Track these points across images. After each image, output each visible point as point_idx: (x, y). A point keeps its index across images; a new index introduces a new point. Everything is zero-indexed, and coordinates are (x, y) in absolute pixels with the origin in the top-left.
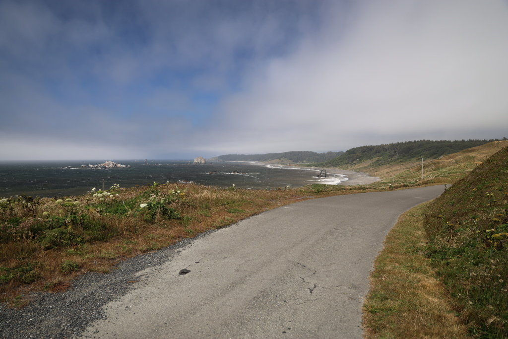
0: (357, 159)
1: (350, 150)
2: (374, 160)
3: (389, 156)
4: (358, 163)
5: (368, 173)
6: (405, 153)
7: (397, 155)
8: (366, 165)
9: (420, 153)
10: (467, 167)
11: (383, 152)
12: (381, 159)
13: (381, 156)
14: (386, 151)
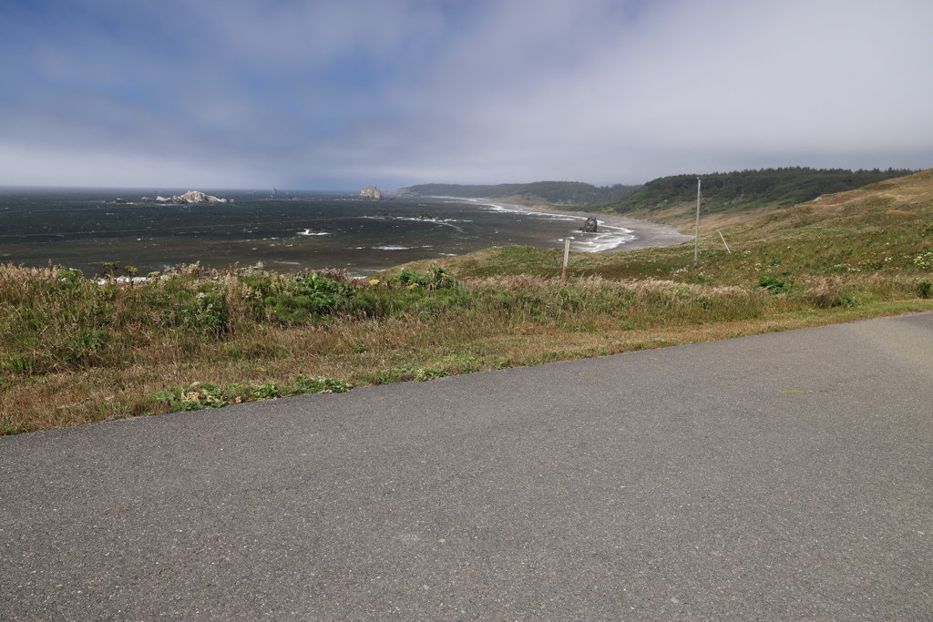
0: (664, 198)
1: (652, 182)
3: (726, 197)
4: (665, 208)
5: (679, 228)
6: (758, 192)
7: (743, 195)
8: (679, 211)
9: (787, 192)
10: (868, 221)
11: (716, 188)
12: (711, 201)
13: (711, 195)
14: (722, 186)
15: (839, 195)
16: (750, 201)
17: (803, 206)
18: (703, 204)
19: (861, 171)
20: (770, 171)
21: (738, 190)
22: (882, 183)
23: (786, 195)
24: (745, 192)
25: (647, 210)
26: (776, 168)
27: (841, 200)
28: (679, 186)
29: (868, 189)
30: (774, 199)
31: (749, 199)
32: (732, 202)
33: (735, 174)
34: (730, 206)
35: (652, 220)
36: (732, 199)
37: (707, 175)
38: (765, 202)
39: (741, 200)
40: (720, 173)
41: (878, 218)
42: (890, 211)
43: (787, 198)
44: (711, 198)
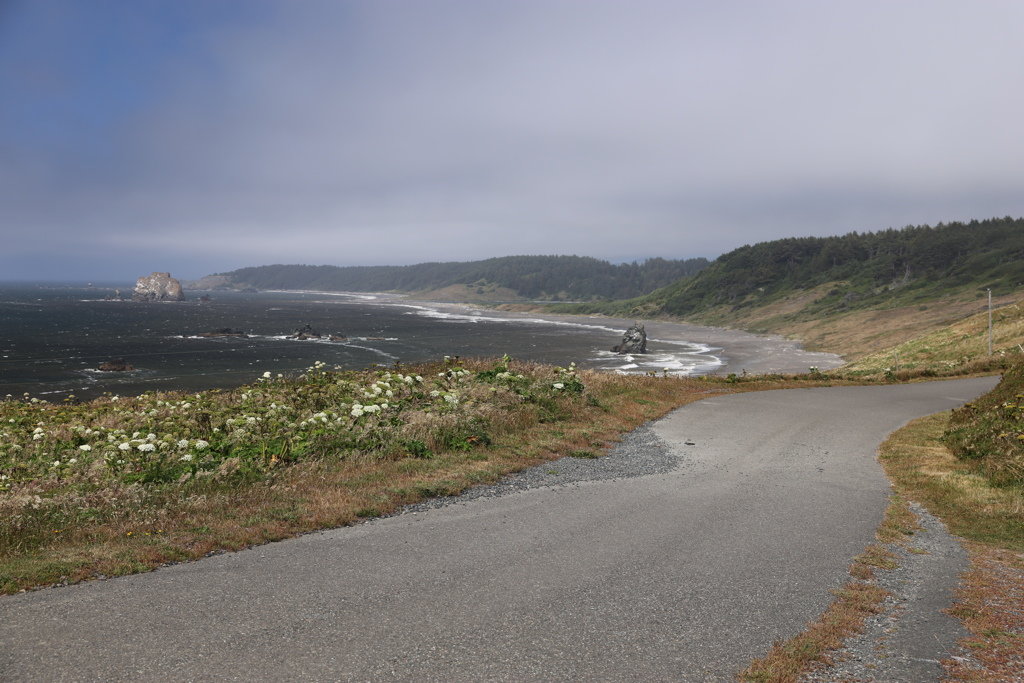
0: (758, 285)
1: (732, 254)
2: (820, 292)
3: (877, 278)
4: (763, 301)
5: (797, 339)
6: (936, 267)
7: (908, 273)
8: (792, 308)
9: (992, 266)
11: (856, 261)
12: (847, 287)
13: (845, 277)
14: (866, 257)
16: (923, 286)
18: (834, 293)
20: (956, 226)
21: (899, 263)
23: (993, 271)
24: (912, 268)
25: (726, 309)
26: (967, 222)
28: (784, 260)
30: (967, 281)
31: (922, 280)
32: (891, 288)
33: (890, 235)
34: (886, 294)
35: (741, 327)
36: (888, 282)
37: (837, 238)
38: (951, 286)
39: (905, 282)
40: (859, 234)
43: (993, 276)
44: (847, 282)
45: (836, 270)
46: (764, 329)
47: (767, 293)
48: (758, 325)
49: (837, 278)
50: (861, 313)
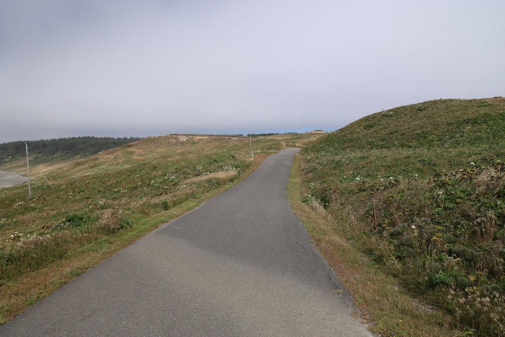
0: (9, 156)
3: (50, 153)
4: (10, 161)
5: (21, 173)
6: (68, 150)
7: (60, 152)
9: (85, 150)
10: (126, 163)
11: (43, 148)
12: (40, 156)
13: (40, 153)
14: (47, 147)
15: (111, 150)
16: (65, 155)
17: (93, 157)
18: (36, 158)
19: (119, 138)
20: (74, 138)
21: (57, 149)
22: (129, 144)
23: (84, 151)
24: (61, 150)
26: (77, 137)
27: (112, 153)
29: (123, 147)
30: (78, 154)
32: (54, 156)
33: (54, 140)
34: (53, 158)
35: (1, 170)
36: (54, 154)
38: (73, 155)
39: (59, 154)
40: (44, 140)
41: (130, 161)
42: (134, 158)
43: (85, 153)
44: (40, 155)
45: (36, 151)
46: (10, 169)
47: (12, 158)
48: (8, 169)
49: (37, 153)
50: (44, 164)
